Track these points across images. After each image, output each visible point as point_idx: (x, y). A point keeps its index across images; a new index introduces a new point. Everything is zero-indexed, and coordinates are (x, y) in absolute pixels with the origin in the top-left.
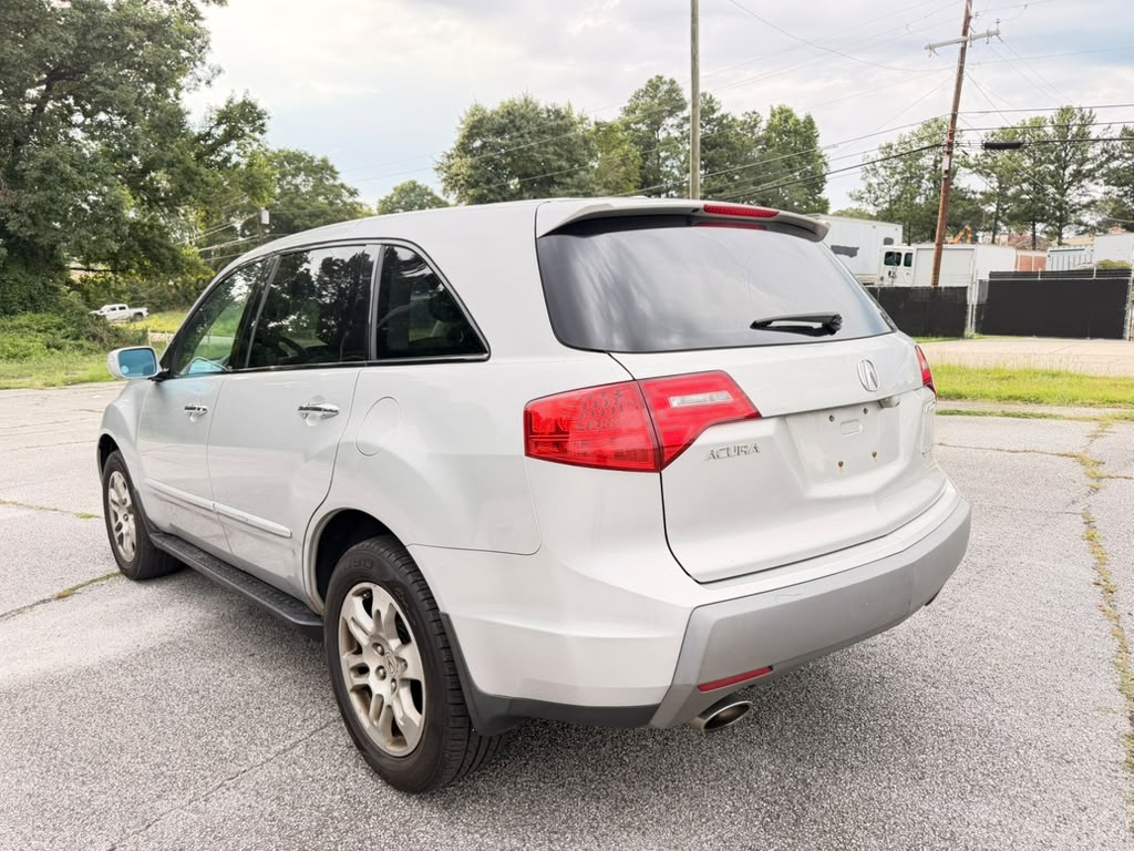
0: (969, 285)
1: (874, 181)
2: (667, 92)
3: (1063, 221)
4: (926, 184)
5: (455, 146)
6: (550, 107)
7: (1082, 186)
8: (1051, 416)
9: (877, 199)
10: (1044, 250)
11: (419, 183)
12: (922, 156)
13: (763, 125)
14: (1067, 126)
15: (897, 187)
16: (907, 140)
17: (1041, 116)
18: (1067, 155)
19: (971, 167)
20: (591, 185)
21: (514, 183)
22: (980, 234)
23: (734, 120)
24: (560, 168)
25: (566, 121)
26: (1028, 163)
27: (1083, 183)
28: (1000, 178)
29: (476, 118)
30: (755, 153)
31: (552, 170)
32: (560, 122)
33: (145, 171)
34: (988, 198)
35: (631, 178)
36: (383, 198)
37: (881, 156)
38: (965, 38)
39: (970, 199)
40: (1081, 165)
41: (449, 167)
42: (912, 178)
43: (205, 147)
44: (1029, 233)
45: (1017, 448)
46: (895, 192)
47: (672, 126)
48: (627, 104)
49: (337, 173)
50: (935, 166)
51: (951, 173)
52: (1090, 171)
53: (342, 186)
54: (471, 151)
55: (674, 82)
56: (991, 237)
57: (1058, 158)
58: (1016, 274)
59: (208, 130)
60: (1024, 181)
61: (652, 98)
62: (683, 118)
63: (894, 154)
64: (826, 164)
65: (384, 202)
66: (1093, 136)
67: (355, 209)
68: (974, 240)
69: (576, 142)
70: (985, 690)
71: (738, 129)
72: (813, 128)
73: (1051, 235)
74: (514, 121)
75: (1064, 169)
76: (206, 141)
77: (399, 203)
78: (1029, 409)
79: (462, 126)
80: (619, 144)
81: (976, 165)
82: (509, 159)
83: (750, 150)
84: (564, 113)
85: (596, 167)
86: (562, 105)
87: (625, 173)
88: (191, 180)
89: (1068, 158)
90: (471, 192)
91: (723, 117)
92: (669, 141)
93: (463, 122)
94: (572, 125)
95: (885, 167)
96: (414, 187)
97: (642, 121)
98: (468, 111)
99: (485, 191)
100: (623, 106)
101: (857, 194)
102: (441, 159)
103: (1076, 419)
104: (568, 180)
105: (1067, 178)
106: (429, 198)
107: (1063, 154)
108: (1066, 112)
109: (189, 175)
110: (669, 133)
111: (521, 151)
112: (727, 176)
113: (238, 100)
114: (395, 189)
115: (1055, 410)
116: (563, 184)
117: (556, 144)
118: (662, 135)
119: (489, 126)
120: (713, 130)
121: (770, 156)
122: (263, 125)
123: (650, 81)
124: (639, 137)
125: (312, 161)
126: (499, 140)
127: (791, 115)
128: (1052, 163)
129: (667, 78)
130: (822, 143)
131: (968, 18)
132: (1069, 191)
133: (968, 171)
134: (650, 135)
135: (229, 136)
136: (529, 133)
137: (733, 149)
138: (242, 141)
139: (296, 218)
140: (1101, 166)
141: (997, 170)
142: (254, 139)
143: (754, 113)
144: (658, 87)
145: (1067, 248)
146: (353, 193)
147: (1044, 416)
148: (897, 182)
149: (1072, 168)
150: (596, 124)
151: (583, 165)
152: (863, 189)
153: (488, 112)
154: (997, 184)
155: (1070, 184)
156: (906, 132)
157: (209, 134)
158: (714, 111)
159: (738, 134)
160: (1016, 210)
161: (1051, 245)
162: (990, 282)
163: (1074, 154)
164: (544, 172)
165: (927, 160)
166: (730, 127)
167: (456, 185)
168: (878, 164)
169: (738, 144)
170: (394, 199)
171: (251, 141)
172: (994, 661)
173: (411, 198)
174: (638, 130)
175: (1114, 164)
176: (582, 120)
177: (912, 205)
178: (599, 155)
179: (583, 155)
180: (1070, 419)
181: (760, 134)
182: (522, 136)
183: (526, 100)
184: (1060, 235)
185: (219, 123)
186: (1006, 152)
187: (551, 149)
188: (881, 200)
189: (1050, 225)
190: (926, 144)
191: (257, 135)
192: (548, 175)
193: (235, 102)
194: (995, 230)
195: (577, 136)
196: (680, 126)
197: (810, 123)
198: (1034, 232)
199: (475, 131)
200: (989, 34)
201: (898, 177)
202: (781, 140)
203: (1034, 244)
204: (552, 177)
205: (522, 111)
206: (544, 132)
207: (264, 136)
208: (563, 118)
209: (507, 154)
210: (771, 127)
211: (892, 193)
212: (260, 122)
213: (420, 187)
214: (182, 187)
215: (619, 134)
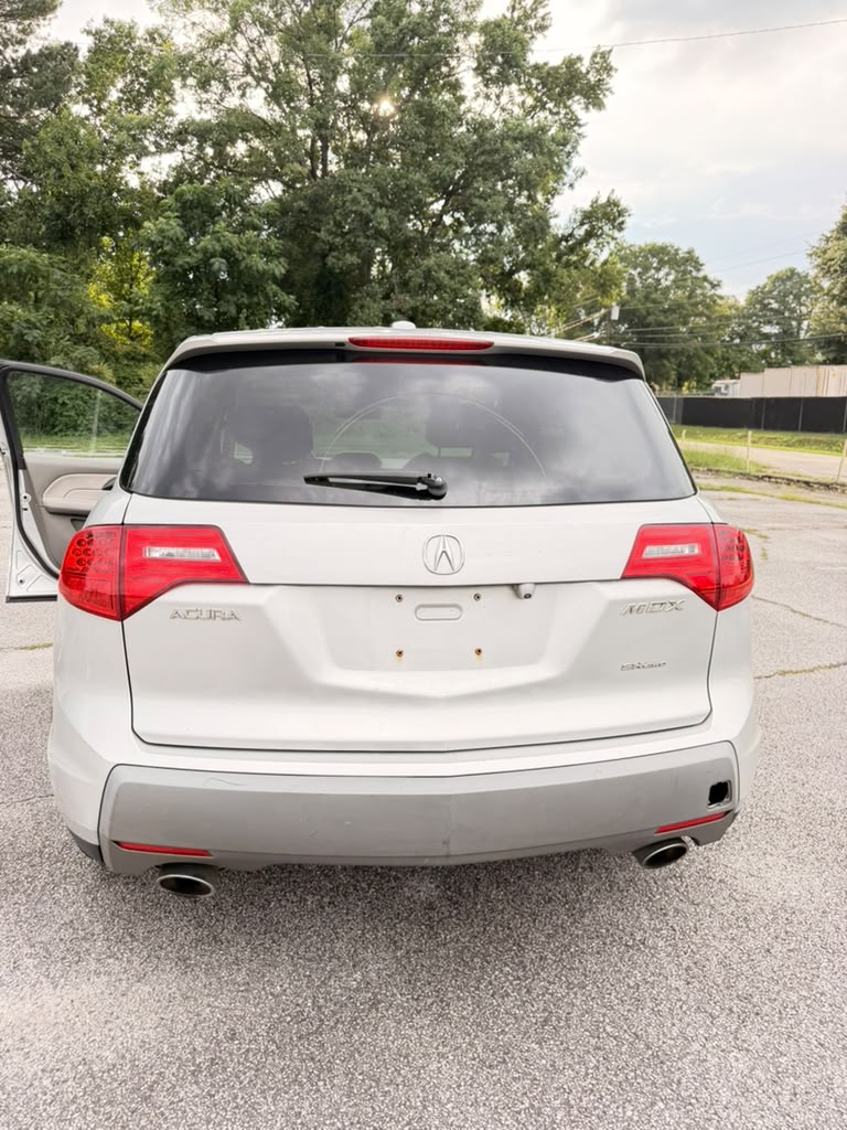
5: (835, 227)
33: (512, 272)
36: (754, 288)
41: (825, 252)
43: (573, 247)
49: (702, 265)
53: (705, 279)
59: (570, 231)
67: (714, 302)
76: (567, 241)
77: (770, 292)
88: (547, 281)
102: (816, 241)
109: (547, 277)
113: (603, 200)
114: (769, 278)
122: (623, 223)
125: (677, 254)
135: (590, 235)
138: (601, 240)
139: (649, 314)
142: (613, 239)
146: (714, 286)
157: (571, 235)
167: (829, 271)
171: (610, 239)
185: (582, 224)
191: (616, 234)
193: (600, 202)
207: (622, 234)
212: (621, 219)
213: (798, 274)
214: (538, 287)
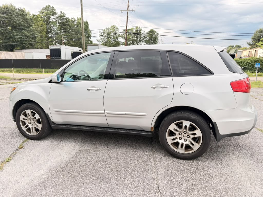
1: (102, 37)
2: (51, 9)
4: (112, 39)
6: (20, 8)
13: (76, 21)
14: (138, 30)
15: (106, 39)
16: (108, 29)
17: (133, 28)
20: (34, 31)
23: (69, 19)
24: (24, 26)
25: (24, 13)
26: (131, 37)
31: (22, 26)
34: (124, 44)
35: (44, 31)
37: (103, 32)
38: (128, 10)
39: (121, 44)
40: (140, 38)
42: (109, 38)
47: (53, 18)
50: (114, 36)
51: (117, 38)
52: (142, 40)
55: (53, 7)
62: (56, 17)
64: (91, 32)
66: (142, 33)
69: (29, 19)
72: (87, 23)
75: (137, 39)
80: (40, 21)
81: (122, 36)
82: (8, 21)
83: (74, 27)
84: (23, 11)
91: (67, 18)
92: (53, 22)
94: (26, 14)
97: (45, 16)
100: (39, 11)
101: (98, 40)
104: (27, 29)
105: (138, 41)
107: (137, 36)
108: (137, 27)
110: (53, 20)
116: (25, 30)
117: (23, 19)
118: (51, 20)
120: (64, 21)
123: (47, 6)
124: (45, 20)
128: (135, 38)
129: (51, 6)
131: (128, 6)
133: (120, 37)
134: (48, 20)
136: (14, 15)
137: (70, 26)
140: (143, 39)
143: (74, 18)
144: (49, 8)
149: (139, 39)
150: (33, 15)
152: (100, 39)
156: (108, 27)
158: (64, 16)
159: (70, 23)
163: (139, 36)
165: (112, 34)
166: (69, 21)
174: (44, 18)
175: (146, 39)
176: (29, 13)
177: (110, 44)
179: (31, 23)
181: (76, 23)
182: (12, 15)
183: (11, 5)
187: (21, 20)
188: (103, 42)
190: (112, 30)
196: (55, 19)
200: (133, 10)
201: (107, 37)
202: (80, 25)
205: (11, 8)
206: (18, 15)
210: (78, 22)
211: (106, 41)
215: (39, 19)
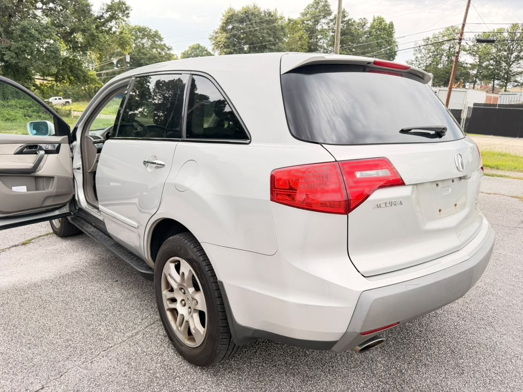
0: (463, 109)
1: (419, 56)
2: (322, 6)
3: (508, 80)
4: (444, 58)
5: (219, 28)
6: (266, 11)
7: (519, 63)
8: (505, 176)
9: (420, 64)
10: (497, 93)
11: (201, 45)
12: (443, 44)
13: (369, 25)
14: (515, 33)
15: (430, 59)
16: (437, 36)
17: (502, 27)
18: (513, 47)
19: (467, 51)
21: (246, 47)
22: (467, 84)
23: (354, 22)
24: (269, 41)
25: (274, 18)
26: (494, 50)
27: (520, 62)
28: (480, 57)
29: (230, 14)
30: (364, 38)
31: (265, 42)
32: (271, 18)
33: (71, 33)
34: (473, 66)
35: (303, 48)
36: (183, 52)
37: (423, 44)
39: (464, 67)
40: (520, 53)
41: (216, 38)
42: (437, 55)
43: (100, 22)
44: (491, 85)
45: (491, 192)
46: (428, 62)
47: (324, 23)
48: (303, 11)
49: (163, 38)
50: (449, 50)
51: (457, 54)
53: (165, 45)
54: (226, 30)
55: (327, 1)
56: (473, 86)
57: (509, 49)
58: (485, 105)
59: (101, 14)
60: (491, 59)
61: (316, 9)
62: (330, 20)
63: (430, 42)
64: (397, 46)
65: (184, 54)
67: (170, 56)
68: (464, 87)
69: (278, 28)
70: (490, 324)
71: (356, 27)
72: (392, 28)
73: (501, 86)
74: (247, 17)
75: (511, 54)
76: (100, 19)
77: (191, 54)
78: (494, 172)
79: (223, 18)
80: (299, 30)
81: (469, 50)
82: (245, 35)
83: (361, 37)
84: (273, 14)
85: (287, 41)
86: (272, 10)
87: (301, 45)
88: (93, 40)
89: (514, 49)
90: (225, 50)
91: (349, 20)
92: (322, 31)
93: (224, 16)
94: (276, 20)
95: (425, 49)
96: (199, 47)
97: (310, 20)
98: (227, 11)
99: (232, 50)
100: (301, 12)
101: (410, 61)
102: (211, 33)
103: (517, 178)
104: (273, 47)
105: (512, 59)
106: (206, 52)
107: (512, 47)
108: (515, 26)
109: (93, 37)
110: (322, 27)
111: (251, 31)
112: (349, 49)
114: (189, 47)
115: (507, 174)
116: (270, 49)
117: (268, 29)
118: (319, 27)
119: (236, 18)
120: (344, 26)
121: (371, 41)
122: (128, 13)
124: (308, 27)
125: (151, 32)
126: (241, 26)
127: (383, 21)
128: (505, 51)
130: (396, 35)
132: (512, 65)
133: (465, 53)
134: (314, 27)
135: (112, 18)
136: (256, 23)
137: (353, 36)
138: (117, 21)
139: (142, 59)
141: (479, 53)
142: (124, 21)
143: (364, 19)
144: (319, 3)
145: (509, 93)
146: (169, 49)
147: (501, 176)
148: (430, 57)
149: (515, 54)
150: (289, 20)
151: (280, 40)
152: (413, 59)
153: (236, 11)
154: (478, 60)
155: (513, 62)
156: (437, 32)
157: (102, 16)
158: (345, 17)
159: (356, 29)
160: (486, 73)
161: (500, 91)
162: (473, 108)
163: (517, 47)
164: (262, 42)
165: (446, 47)
166: (352, 25)
167: (219, 47)
168: (422, 47)
169: (356, 34)
170: (189, 53)
171: (122, 21)
172: (493, 308)
173: (197, 52)
174: (308, 24)
176: (282, 18)
177: (436, 68)
178: (289, 36)
179: (281, 35)
180: (514, 178)
181: (367, 29)
182: (252, 24)
183: (254, 6)
184: (506, 86)
185: (107, 11)
186: (484, 44)
187: (265, 31)
188: (422, 65)
189: (502, 81)
190: (446, 38)
191: (125, 18)
192: (264, 44)
194: (475, 82)
195: (279, 26)
196: (328, 23)
197: (391, 25)
198: (494, 85)
199: (229, 20)
201: (431, 54)
202: (376, 33)
203: (493, 91)
204: (265, 46)
205: (252, 11)
206: (263, 22)
207: (128, 19)
208: (272, 16)
209: (243, 33)
210: (372, 27)
211: (427, 62)
212: (127, 12)
213: (201, 47)
214: (89, 42)
215: (299, 26)
